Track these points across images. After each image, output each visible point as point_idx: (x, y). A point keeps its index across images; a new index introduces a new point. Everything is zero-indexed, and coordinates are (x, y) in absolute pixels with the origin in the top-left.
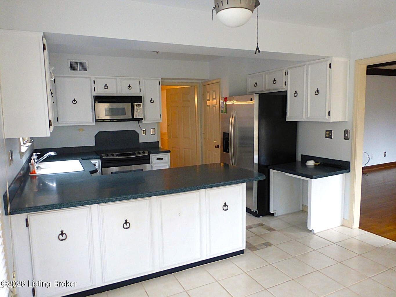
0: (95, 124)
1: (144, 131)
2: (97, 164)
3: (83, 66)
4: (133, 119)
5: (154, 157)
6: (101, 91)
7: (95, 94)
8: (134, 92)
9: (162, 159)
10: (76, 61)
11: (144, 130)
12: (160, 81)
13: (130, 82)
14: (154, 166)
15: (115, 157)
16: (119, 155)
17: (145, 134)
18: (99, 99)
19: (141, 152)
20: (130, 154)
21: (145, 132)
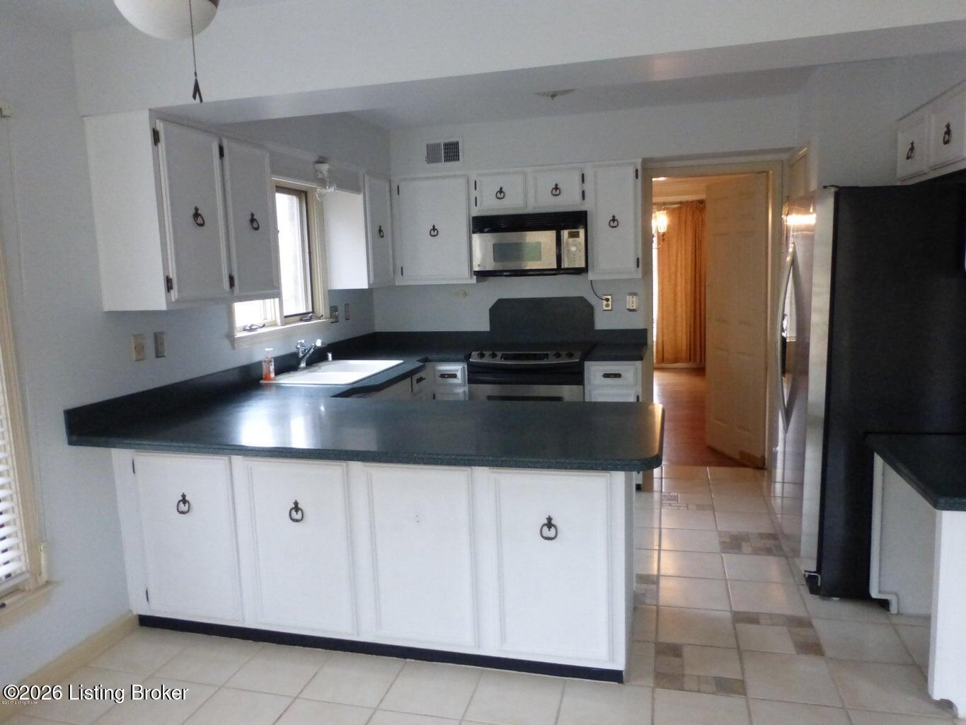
0: (475, 282)
1: (607, 300)
2: (459, 374)
3: (452, 152)
4: (559, 270)
5: (595, 371)
6: (490, 206)
7: (476, 212)
8: (568, 201)
9: (618, 376)
10: (436, 141)
11: (609, 297)
12: (639, 168)
13: (558, 178)
14: (597, 392)
15: (498, 361)
16: (506, 357)
17: (610, 308)
18: (482, 224)
19: (564, 353)
20: (535, 357)
21: (610, 302)
